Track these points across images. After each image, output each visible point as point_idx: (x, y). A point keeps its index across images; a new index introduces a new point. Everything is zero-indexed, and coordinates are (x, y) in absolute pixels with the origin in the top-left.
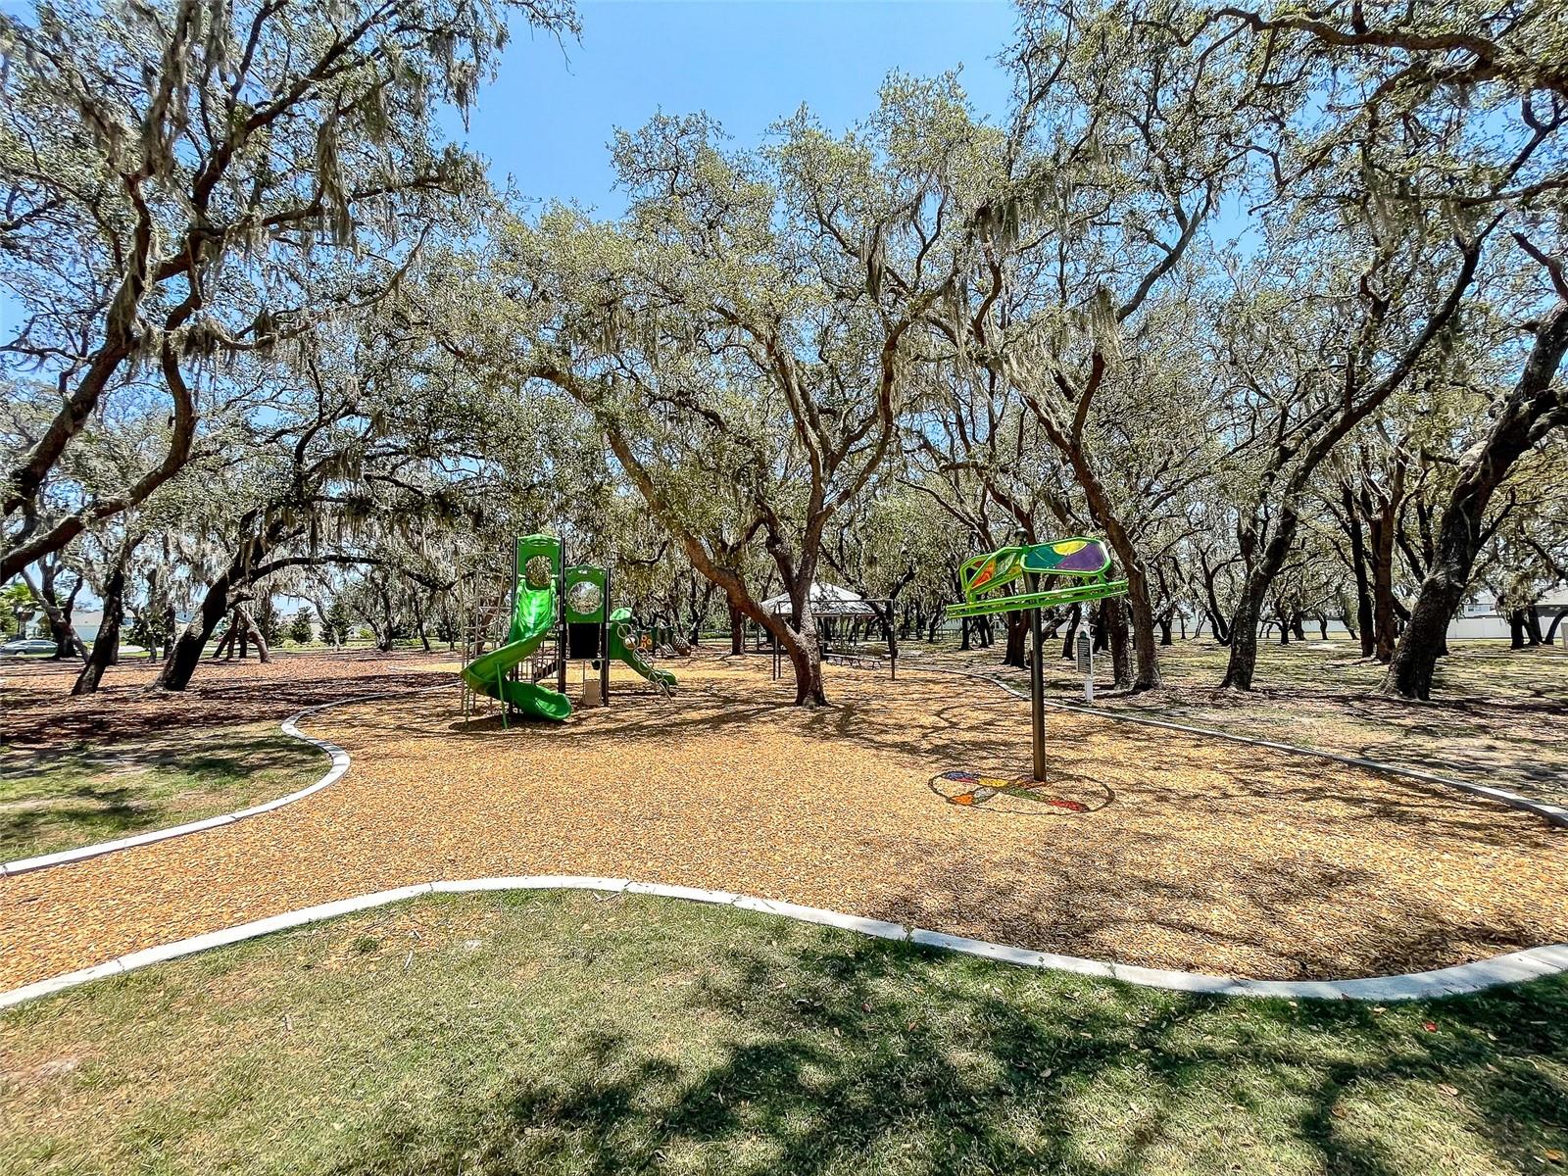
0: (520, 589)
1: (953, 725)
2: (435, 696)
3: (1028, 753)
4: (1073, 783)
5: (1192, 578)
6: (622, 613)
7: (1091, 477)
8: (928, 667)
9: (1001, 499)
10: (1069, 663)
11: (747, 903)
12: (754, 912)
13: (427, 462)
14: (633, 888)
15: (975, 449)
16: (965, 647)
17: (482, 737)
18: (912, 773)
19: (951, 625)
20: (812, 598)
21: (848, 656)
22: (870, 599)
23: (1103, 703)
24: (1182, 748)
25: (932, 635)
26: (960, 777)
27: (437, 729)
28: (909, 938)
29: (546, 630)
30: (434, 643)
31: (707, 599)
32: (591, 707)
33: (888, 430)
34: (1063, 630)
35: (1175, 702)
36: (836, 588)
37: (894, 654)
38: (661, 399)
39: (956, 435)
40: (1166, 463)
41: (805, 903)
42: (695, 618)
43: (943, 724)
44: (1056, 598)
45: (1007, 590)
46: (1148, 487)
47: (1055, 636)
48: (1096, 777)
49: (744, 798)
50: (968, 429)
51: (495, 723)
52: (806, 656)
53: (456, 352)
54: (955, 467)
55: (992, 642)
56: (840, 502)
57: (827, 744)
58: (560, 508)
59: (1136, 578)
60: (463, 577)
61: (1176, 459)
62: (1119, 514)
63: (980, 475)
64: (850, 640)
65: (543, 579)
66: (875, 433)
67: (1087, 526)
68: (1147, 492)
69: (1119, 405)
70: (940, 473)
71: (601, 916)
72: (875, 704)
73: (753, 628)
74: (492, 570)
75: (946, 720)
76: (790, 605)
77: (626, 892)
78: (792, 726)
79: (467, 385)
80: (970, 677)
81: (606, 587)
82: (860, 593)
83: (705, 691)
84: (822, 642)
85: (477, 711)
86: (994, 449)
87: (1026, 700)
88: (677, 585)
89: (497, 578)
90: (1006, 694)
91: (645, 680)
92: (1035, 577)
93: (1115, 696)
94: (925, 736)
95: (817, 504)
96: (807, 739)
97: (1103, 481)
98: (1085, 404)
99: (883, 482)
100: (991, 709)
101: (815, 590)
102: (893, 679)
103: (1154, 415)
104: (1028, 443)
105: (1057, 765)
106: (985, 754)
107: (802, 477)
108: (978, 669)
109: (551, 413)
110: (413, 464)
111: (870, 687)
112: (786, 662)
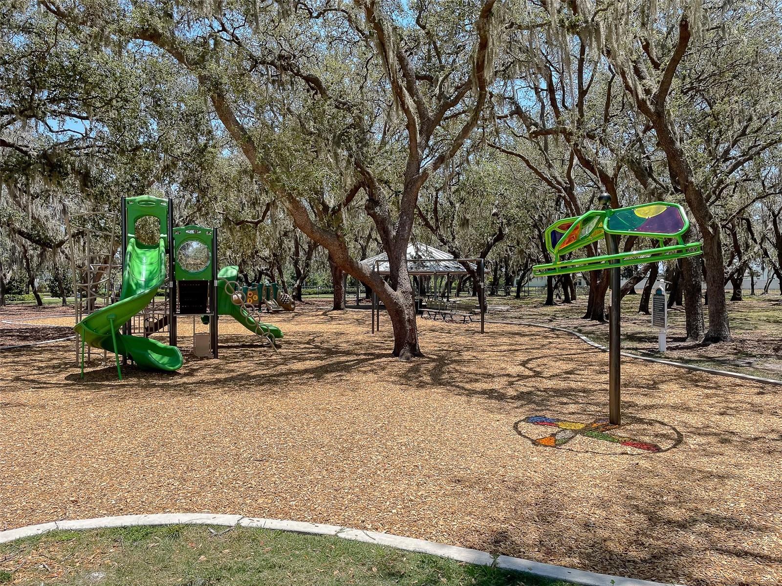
0: (129, 248)
1: (537, 374)
2: (50, 350)
3: (605, 398)
4: (645, 426)
5: (764, 238)
6: (229, 271)
7: (673, 142)
8: (515, 321)
9: (587, 164)
10: (645, 318)
11: (350, 534)
12: (356, 542)
13: (33, 121)
14: (245, 522)
15: (565, 115)
16: (550, 302)
17: (99, 387)
18: (498, 417)
19: (537, 282)
20: (408, 256)
21: (441, 311)
22: (462, 259)
23: (676, 354)
24: (747, 395)
25: (518, 291)
26: (541, 421)
27: (54, 380)
28: (495, 564)
29: (156, 287)
30: (46, 299)
31: (309, 258)
32: (202, 359)
33: (482, 97)
34: (640, 287)
35: (740, 353)
36: (431, 249)
37: (484, 309)
38: (263, 63)
39: (547, 102)
40: (746, 127)
41: (402, 533)
42: (298, 275)
43: (527, 373)
44: (636, 258)
45: (590, 251)
46: (727, 152)
47: (633, 292)
48: (666, 421)
49: (346, 441)
50: (558, 96)
51: (110, 373)
52: (402, 312)
53: (58, 13)
54: (545, 132)
55: (574, 298)
56: (436, 167)
57: (423, 392)
58: (166, 168)
59: (711, 240)
60: (73, 236)
61: (755, 124)
62: (697, 178)
63: (569, 141)
64: (443, 296)
65: (152, 238)
66: (469, 100)
67: (667, 189)
68: (726, 157)
69: (703, 72)
70: (530, 139)
71: (216, 549)
72: (466, 355)
73: (352, 284)
74: (101, 229)
75: (531, 369)
76: (387, 264)
77: (238, 526)
78: (390, 374)
79: (70, 45)
80: (553, 330)
81: (214, 245)
82: (453, 253)
83: (308, 343)
84: (418, 298)
85: (91, 363)
86: (582, 115)
87: (604, 351)
88: (280, 245)
89: (106, 237)
90: (585, 346)
91: (253, 333)
92: (616, 239)
93: (687, 348)
94: (511, 384)
95: (413, 169)
96: (403, 387)
97: (684, 146)
98: (670, 72)
99: (475, 147)
100: (571, 360)
101: (411, 250)
102: (482, 332)
103: (735, 82)
104: (614, 110)
105: (630, 410)
106: (565, 400)
107: (399, 141)
108: (562, 323)
109: (154, 74)
110: (18, 124)
111: (462, 340)
112: (384, 317)
